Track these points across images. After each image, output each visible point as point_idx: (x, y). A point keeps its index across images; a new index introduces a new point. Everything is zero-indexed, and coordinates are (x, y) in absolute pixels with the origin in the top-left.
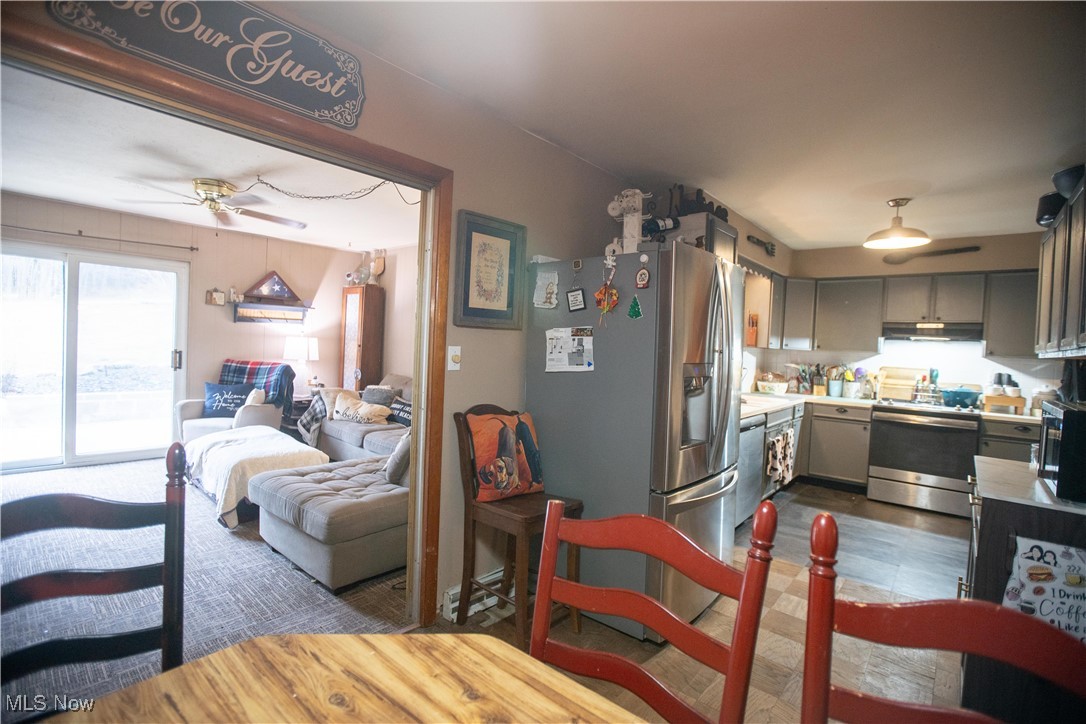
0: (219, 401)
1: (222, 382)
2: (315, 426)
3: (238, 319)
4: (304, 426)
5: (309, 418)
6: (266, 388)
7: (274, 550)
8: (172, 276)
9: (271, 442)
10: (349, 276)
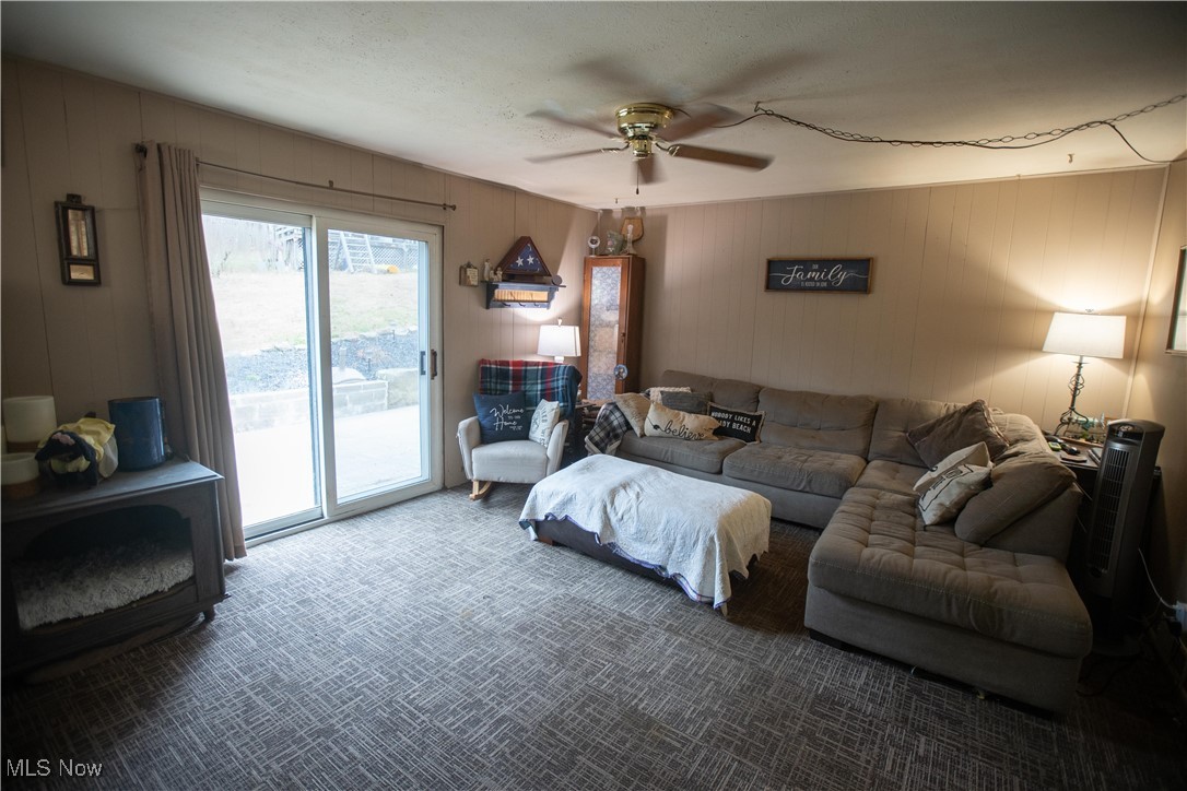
0: (501, 417)
3: (492, 303)
5: (602, 434)
8: (420, 246)
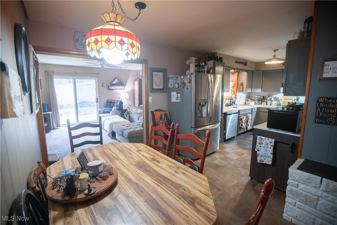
0: (106, 110)
1: (107, 105)
2: (128, 115)
3: (110, 90)
4: (126, 115)
5: (127, 113)
6: (117, 106)
7: (119, 141)
8: (94, 80)
9: (117, 119)
10: (135, 77)
